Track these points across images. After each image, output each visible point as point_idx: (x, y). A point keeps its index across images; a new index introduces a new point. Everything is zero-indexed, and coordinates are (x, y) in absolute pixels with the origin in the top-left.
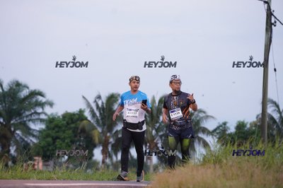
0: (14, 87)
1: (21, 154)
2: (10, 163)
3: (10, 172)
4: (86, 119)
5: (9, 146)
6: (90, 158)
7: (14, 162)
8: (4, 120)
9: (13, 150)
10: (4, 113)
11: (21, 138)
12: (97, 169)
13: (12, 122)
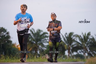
0: (38, 31)
1: (41, 53)
2: (38, 56)
3: (38, 59)
4: (62, 41)
5: (37, 51)
6: (64, 54)
7: (39, 56)
8: (35, 42)
9: (38, 52)
10: (35, 40)
11: (41, 48)
12: (67, 58)
13: (38, 43)
